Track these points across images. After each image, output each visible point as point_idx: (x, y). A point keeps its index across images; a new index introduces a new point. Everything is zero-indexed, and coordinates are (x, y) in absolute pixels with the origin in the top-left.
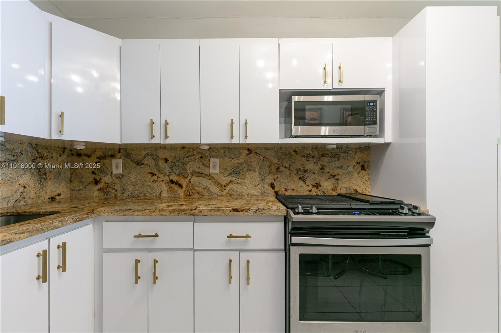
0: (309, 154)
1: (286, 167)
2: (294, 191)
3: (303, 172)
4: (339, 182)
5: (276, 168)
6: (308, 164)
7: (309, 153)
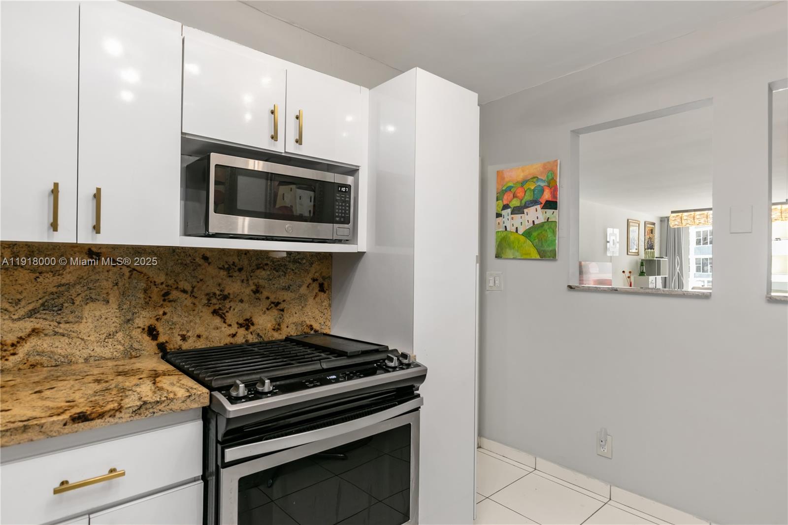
0: (234, 264)
1: (184, 291)
2: (201, 339)
3: (220, 299)
4: (286, 315)
5: (163, 292)
6: (230, 283)
7: (234, 262)
